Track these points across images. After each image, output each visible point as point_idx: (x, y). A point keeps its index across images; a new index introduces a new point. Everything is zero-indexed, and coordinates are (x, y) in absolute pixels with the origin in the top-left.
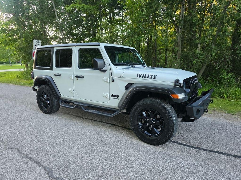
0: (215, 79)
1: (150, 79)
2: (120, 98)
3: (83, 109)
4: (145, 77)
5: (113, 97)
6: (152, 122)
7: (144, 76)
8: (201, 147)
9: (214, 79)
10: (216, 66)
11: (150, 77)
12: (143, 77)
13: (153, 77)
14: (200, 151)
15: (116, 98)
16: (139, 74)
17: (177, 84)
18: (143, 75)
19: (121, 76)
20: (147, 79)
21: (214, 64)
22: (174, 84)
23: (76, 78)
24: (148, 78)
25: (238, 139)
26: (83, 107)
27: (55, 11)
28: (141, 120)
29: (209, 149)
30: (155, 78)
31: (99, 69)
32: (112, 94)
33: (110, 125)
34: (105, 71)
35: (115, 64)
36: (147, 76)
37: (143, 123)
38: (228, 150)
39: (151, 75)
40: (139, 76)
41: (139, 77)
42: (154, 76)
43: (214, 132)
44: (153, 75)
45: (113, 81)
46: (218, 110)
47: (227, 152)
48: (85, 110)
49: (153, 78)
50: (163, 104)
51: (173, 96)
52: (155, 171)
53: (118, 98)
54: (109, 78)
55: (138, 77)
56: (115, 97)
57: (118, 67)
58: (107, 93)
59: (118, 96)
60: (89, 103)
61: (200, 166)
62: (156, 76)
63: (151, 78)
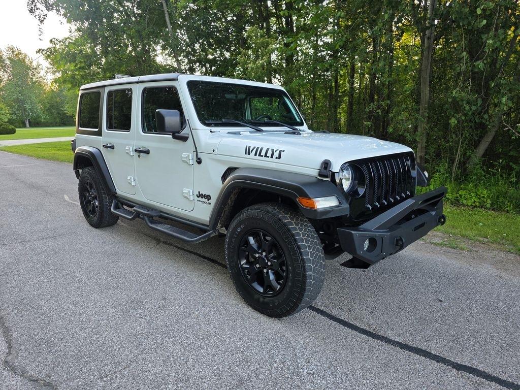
0: (514, 166)
1: (270, 159)
2: (213, 201)
3: (148, 222)
4: (260, 155)
5: (200, 199)
6: (267, 261)
7: (258, 152)
8: (381, 333)
9: (511, 164)
10: (514, 133)
11: (269, 154)
12: (256, 155)
13: (276, 155)
14: (374, 342)
15: (206, 200)
16: (250, 147)
17: (324, 172)
18: (258, 148)
19: (214, 151)
20: (264, 158)
21: (507, 127)
22: (319, 172)
23: (137, 154)
24: (266, 156)
25: (498, 323)
26: (147, 217)
27: (166, 12)
28: (248, 255)
29: (400, 340)
30: (280, 158)
31: (170, 135)
32: (199, 192)
33: (206, 260)
34: (184, 139)
35: (207, 122)
36: (263, 153)
37: (252, 262)
38: (451, 348)
39: (273, 150)
40: (248, 151)
41: (249, 154)
42: (278, 152)
43: (443, 299)
44: (277, 150)
45: (199, 161)
46: (494, 242)
47: (444, 354)
48: (151, 225)
49: (277, 158)
50: (286, 221)
51: (303, 202)
52: (230, 378)
53: (210, 201)
54: (191, 155)
55: (246, 154)
56: (204, 200)
57: (214, 129)
58: (189, 190)
59: (208, 197)
60: (162, 210)
61: (349, 380)
62: (282, 153)
63: (272, 157)
